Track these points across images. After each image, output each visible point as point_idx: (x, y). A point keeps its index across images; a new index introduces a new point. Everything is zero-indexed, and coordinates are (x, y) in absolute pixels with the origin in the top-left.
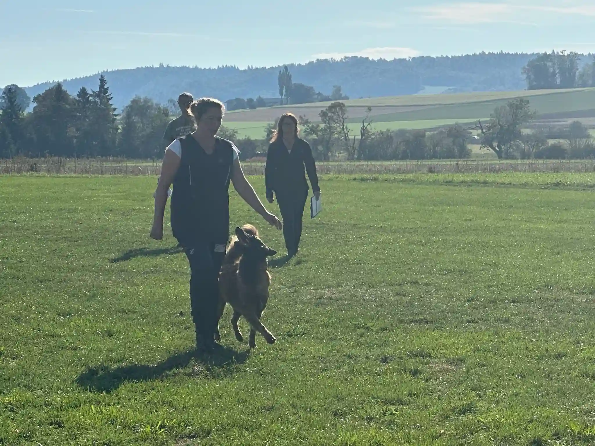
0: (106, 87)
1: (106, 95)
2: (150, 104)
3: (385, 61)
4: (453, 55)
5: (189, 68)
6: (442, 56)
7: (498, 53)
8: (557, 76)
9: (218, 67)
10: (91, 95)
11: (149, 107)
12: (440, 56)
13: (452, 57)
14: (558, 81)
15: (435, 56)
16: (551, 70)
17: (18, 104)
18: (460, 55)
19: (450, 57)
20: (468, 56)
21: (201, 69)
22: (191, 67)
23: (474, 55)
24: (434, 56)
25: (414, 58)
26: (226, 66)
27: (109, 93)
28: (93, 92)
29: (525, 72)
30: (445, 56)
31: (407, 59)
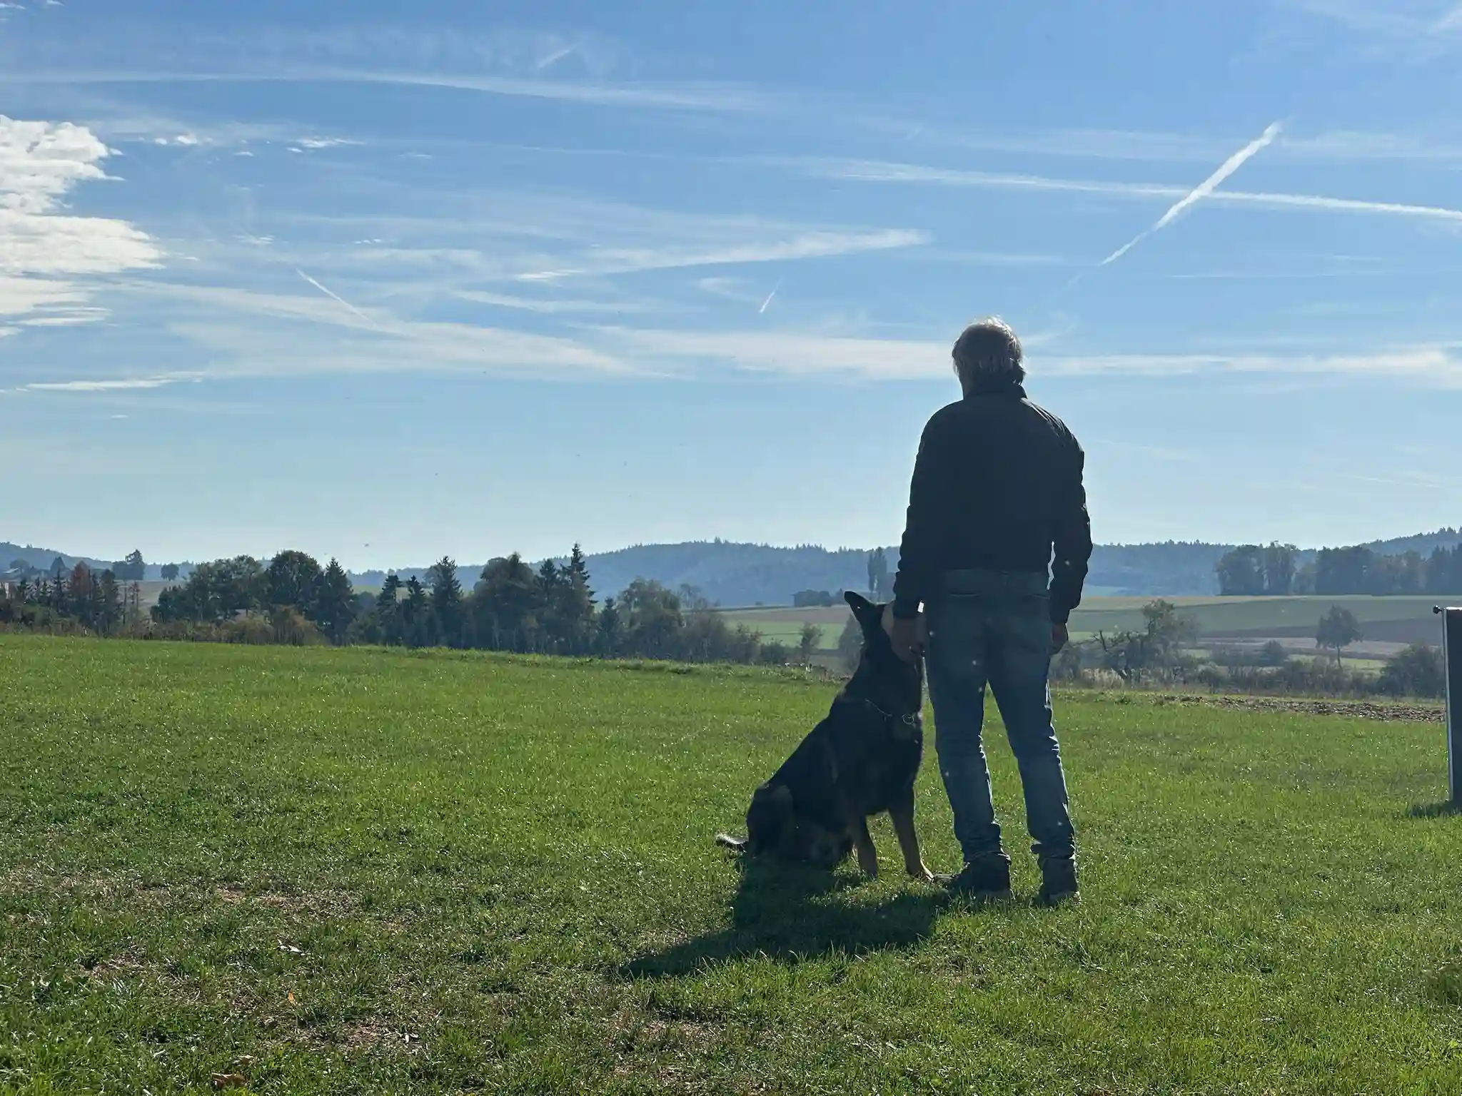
0: (581, 561)
1: (581, 572)
2: (657, 590)
4: (1128, 544)
6: (1112, 544)
7: (1193, 543)
8: (1265, 576)
10: (559, 572)
11: (653, 595)
13: (1126, 546)
14: (1266, 584)
15: (1102, 544)
16: (1256, 569)
17: (457, 579)
19: (1124, 546)
20: (1148, 545)
23: (1158, 545)
27: (585, 570)
28: (564, 568)
29: (1218, 571)
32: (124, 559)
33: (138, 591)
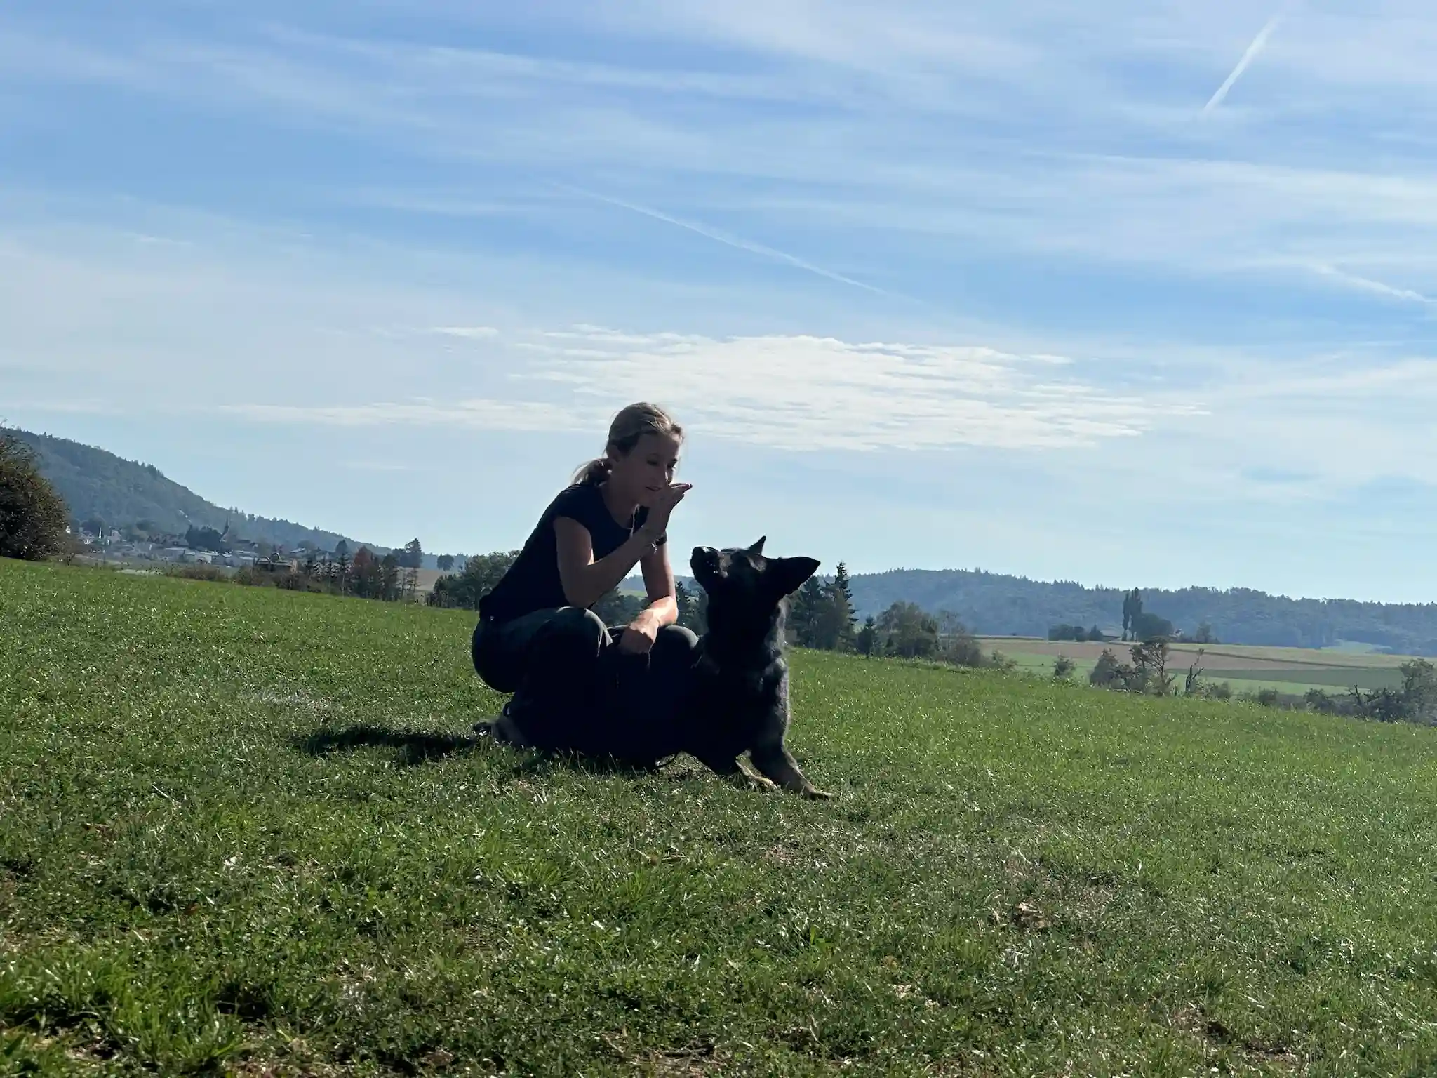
1: (844, 590)
2: (916, 613)
3: (1289, 600)
5: (1014, 578)
9: (1055, 581)
11: (912, 618)
12: (1369, 602)
18: (1399, 604)
19: (1384, 605)
20: (1410, 606)
21: (1031, 581)
22: (1018, 578)
23: (1419, 606)
24: (1360, 600)
25: (1331, 601)
26: (1066, 581)
27: (848, 589)
30: (1376, 602)
31: (1321, 601)
32: (403, 547)
33: (416, 577)
